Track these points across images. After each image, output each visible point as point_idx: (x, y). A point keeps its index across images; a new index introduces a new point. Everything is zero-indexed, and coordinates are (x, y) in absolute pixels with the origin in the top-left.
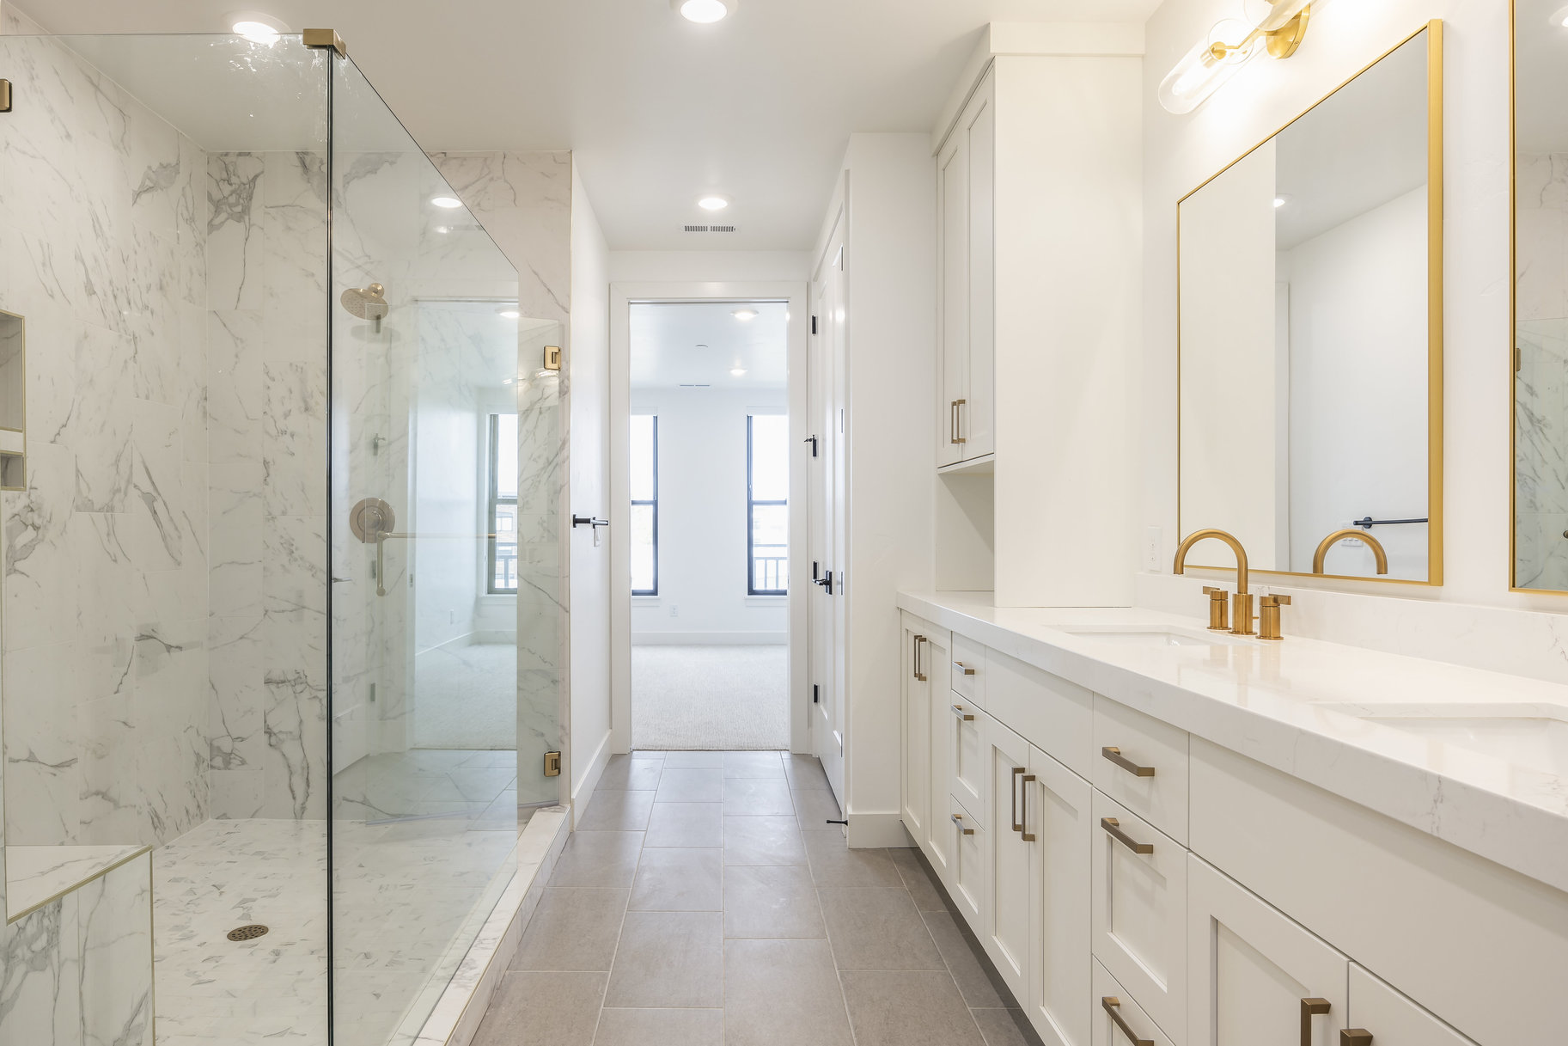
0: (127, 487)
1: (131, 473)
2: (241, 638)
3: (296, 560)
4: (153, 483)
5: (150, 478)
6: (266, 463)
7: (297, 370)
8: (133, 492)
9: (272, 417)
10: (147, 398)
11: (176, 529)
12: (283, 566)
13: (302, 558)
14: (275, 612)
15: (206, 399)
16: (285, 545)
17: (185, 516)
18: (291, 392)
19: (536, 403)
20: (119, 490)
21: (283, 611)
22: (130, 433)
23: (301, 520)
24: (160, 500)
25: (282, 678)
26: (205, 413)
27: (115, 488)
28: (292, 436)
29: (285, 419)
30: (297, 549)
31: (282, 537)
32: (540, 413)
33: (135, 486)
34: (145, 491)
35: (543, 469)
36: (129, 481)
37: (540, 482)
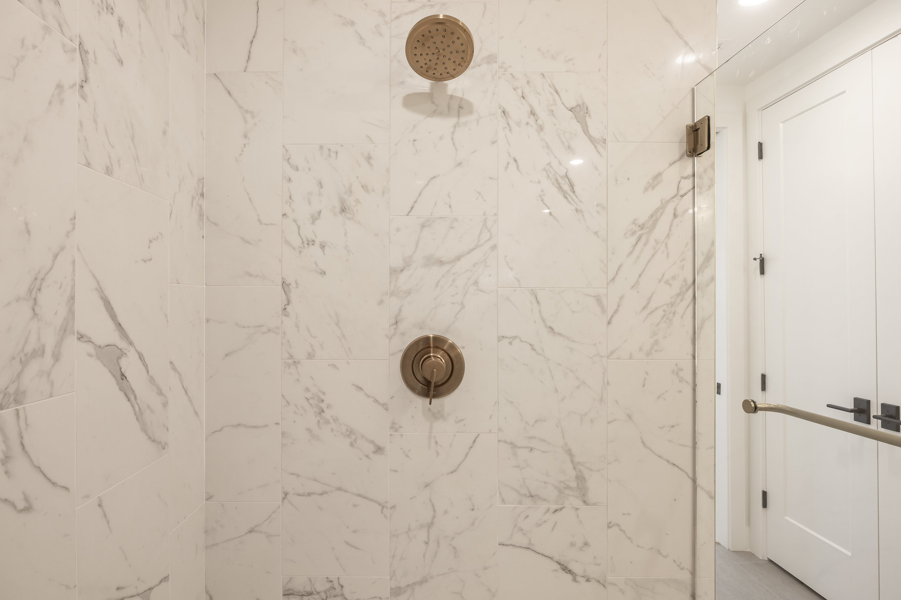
0: (59, 345)
1: (71, 312)
2: (250, 532)
3: (327, 422)
4: (119, 325)
5: (113, 317)
6: (285, 285)
7: (329, 155)
8: (74, 349)
9: (295, 221)
10: (109, 171)
11: (160, 393)
12: (309, 430)
13: (336, 420)
14: (299, 495)
15: (202, 195)
16: (311, 401)
17: (175, 369)
18: (321, 187)
19: (668, 202)
20: (39, 352)
21: (309, 494)
22: (68, 234)
23: (334, 366)
24: (132, 355)
25: (308, 589)
26: (201, 215)
27: (29, 348)
28: (323, 247)
29: (313, 223)
30: (329, 406)
31: (307, 389)
32: (675, 216)
33: (81, 337)
34: (101, 341)
35: (679, 295)
36: (65, 329)
37: (674, 313)
